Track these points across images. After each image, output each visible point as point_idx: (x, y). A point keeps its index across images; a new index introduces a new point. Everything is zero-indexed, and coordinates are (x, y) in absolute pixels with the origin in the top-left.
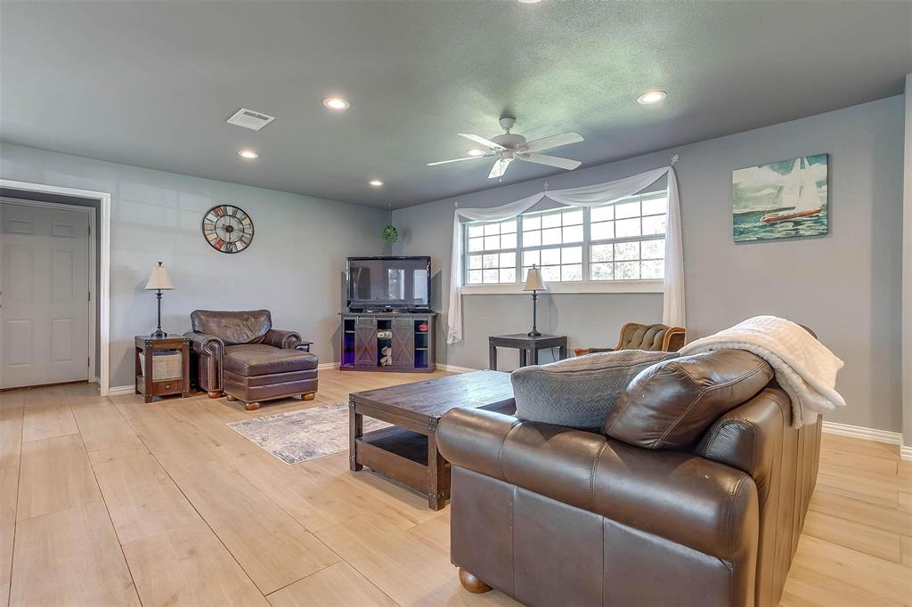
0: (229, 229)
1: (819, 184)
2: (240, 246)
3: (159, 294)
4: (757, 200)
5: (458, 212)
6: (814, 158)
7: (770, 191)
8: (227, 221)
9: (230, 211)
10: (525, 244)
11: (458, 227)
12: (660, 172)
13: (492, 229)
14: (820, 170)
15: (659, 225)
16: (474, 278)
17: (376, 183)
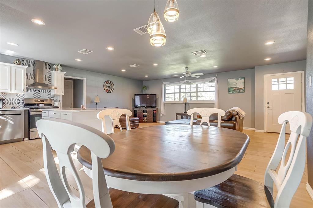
0: (109, 87)
1: (243, 83)
2: (111, 91)
3: (97, 104)
4: (232, 85)
5: (163, 83)
6: (242, 78)
7: (235, 84)
8: (109, 85)
9: (109, 82)
10: (181, 92)
11: (163, 86)
12: (213, 78)
13: (172, 87)
14: (243, 80)
15: (213, 89)
16: (167, 99)
17: (146, 76)
